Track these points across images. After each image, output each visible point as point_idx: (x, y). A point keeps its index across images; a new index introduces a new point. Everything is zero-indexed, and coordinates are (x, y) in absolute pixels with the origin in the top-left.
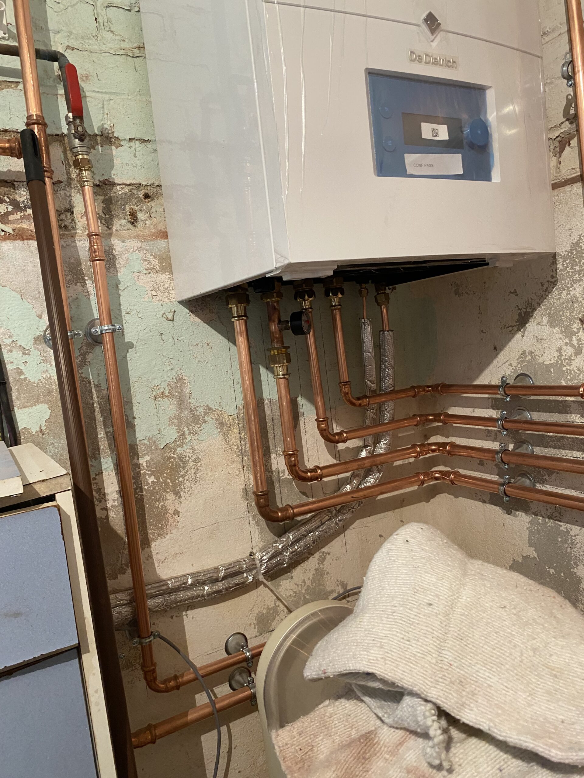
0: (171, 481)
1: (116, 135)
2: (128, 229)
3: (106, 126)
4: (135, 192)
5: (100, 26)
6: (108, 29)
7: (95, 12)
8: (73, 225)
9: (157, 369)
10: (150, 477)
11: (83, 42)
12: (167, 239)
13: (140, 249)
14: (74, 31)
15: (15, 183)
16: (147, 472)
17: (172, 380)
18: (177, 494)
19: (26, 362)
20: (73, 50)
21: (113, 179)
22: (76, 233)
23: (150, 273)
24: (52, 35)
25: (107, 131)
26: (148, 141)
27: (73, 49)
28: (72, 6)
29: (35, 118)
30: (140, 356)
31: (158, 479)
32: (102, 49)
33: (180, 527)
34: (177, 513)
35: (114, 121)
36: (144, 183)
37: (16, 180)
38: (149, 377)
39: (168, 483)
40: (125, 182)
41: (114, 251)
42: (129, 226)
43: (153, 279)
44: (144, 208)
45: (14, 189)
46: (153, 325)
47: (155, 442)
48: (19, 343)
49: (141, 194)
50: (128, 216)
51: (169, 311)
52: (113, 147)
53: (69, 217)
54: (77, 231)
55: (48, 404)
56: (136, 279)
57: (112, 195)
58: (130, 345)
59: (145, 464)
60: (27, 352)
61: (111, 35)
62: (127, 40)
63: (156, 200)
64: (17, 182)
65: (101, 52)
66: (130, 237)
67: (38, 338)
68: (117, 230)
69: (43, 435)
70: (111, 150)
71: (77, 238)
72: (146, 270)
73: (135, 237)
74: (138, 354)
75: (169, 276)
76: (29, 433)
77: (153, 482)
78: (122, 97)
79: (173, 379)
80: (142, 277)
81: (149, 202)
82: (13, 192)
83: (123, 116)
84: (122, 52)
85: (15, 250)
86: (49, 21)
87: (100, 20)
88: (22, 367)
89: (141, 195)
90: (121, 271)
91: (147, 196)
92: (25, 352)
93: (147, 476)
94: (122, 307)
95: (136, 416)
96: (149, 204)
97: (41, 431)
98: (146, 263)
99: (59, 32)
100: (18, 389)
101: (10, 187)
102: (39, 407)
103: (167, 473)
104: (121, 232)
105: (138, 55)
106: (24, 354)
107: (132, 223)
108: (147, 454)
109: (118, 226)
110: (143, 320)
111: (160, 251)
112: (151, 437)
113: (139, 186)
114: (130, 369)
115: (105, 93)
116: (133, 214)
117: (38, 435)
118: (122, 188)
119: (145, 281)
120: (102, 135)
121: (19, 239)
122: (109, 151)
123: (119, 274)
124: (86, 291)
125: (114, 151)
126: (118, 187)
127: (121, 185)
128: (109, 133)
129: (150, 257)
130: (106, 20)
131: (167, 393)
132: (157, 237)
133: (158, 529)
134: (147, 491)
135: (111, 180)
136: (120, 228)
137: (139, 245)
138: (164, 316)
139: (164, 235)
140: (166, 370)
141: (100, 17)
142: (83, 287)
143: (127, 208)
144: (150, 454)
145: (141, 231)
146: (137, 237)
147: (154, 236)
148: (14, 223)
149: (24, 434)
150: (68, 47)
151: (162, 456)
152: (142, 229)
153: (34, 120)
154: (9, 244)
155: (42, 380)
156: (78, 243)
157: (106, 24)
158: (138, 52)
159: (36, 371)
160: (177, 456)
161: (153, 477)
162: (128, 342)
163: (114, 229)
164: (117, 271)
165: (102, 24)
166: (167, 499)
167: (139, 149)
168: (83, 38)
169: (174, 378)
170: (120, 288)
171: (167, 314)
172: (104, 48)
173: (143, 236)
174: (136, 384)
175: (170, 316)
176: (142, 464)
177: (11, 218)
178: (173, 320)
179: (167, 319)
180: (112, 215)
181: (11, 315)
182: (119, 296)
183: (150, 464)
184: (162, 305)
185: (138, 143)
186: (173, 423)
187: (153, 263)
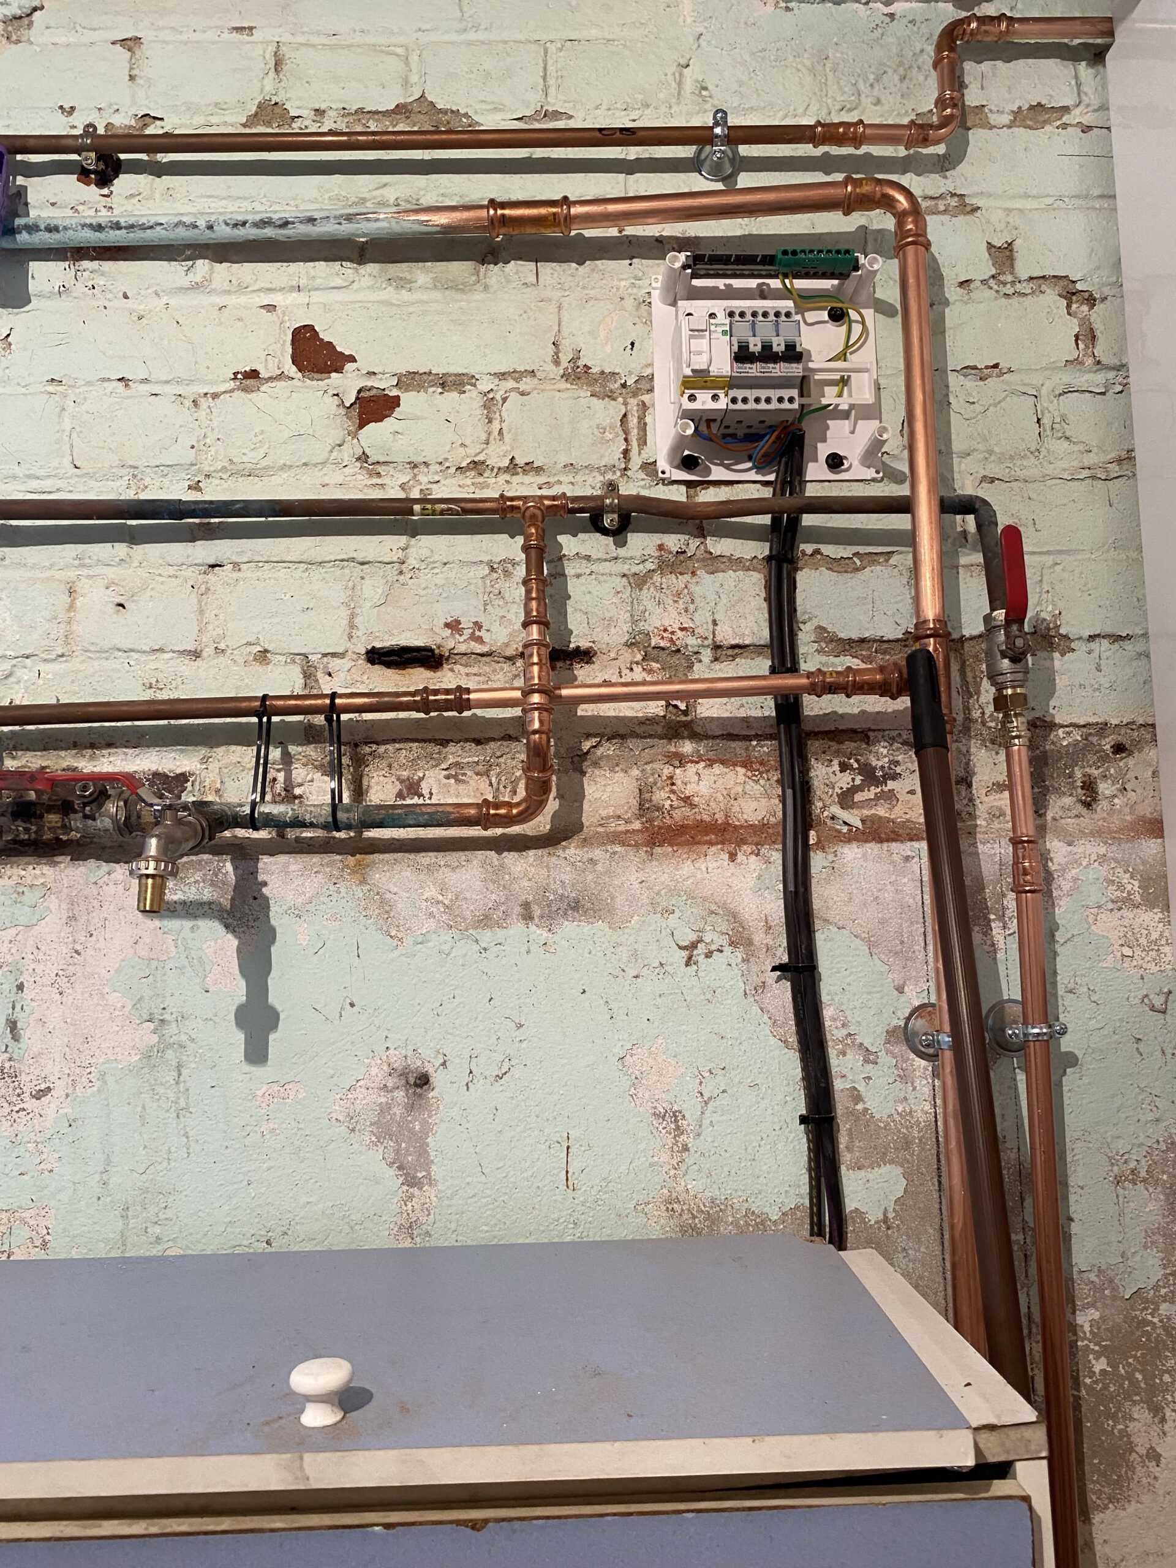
0: (1144, 1377)
1: (1063, 631)
2: (1077, 816)
3: (1043, 615)
4: (1094, 739)
5: (1045, 431)
6: (1060, 435)
7: (1039, 408)
8: (971, 809)
9: (1124, 1115)
10: (1097, 1359)
11: (1011, 465)
12: (1162, 837)
13: (1102, 859)
14: (996, 449)
15: (871, 734)
16: (1092, 1346)
17: (1155, 1146)
18: (1156, 1410)
19: (869, 1078)
20: (993, 482)
21: (1053, 716)
22: (976, 826)
23: (1120, 909)
24: (956, 460)
25: (1045, 624)
26: (1128, 637)
27: (992, 480)
28: (995, 405)
29: (931, 626)
30: (1089, 1084)
31: (1115, 1367)
32: (1047, 472)
33: (1160, 1492)
34: (1154, 1456)
35: (1061, 605)
36: (1115, 722)
37: (873, 727)
38: (1106, 1132)
39: (1138, 1381)
40: (1075, 721)
41: (1050, 864)
42: (1080, 808)
43: (1126, 922)
44: (1112, 771)
45: (868, 744)
46: (1121, 1020)
47: (1111, 1281)
48: (859, 1039)
49: (1107, 745)
50: (1079, 790)
51: (1157, 991)
52: (1057, 655)
53: (963, 794)
54: (979, 822)
55: (902, 1166)
56: (1091, 920)
57: (1047, 747)
58: (1071, 1060)
59: (1087, 1328)
60: (871, 1057)
61: (1066, 444)
62: (1095, 450)
63: (1136, 754)
64: (874, 730)
65: (1045, 478)
66: (1083, 834)
67: (894, 1032)
68: (1054, 819)
69: (888, 1228)
70: (1052, 659)
71: (979, 836)
72: (1113, 901)
73: (1093, 834)
74: (1085, 1080)
75: (1160, 915)
76: (863, 1221)
77: (1103, 1371)
78: (1079, 557)
79: (1158, 1142)
80: (1103, 916)
81: (1122, 759)
82: (865, 749)
83: (1079, 594)
84: (1086, 473)
85: (866, 860)
86: (953, 437)
87: (1046, 421)
88: (861, 1087)
89: (1108, 747)
90: (1061, 903)
91: (1119, 748)
92: (869, 1057)
93: (1091, 1357)
94: (1059, 978)
95: (1074, 1216)
96: (1121, 764)
97: (885, 1220)
98: (1114, 888)
99: (969, 454)
100: (850, 1129)
101: (861, 740)
102: (886, 1169)
103: (1135, 1357)
104: (1063, 821)
105: (1116, 475)
106: (866, 1061)
107: (1088, 805)
108: (1093, 1305)
109: (1057, 809)
110: (1102, 1007)
111: (1144, 863)
112: (1103, 1268)
113: (1103, 728)
114: (1067, 1110)
115: (1048, 553)
116: (1089, 786)
117: (879, 1228)
118: (1068, 733)
119: (1109, 925)
120: (1035, 632)
121: (874, 839)
122: (1047, 663)
123: (1057, 909)
124: (989, 942)
125: (1058, 661)
126: (1061, 732)
127: (1067, 726)
128: (1049, 629)
129: (1122, 874)
130: (1058, 420)
131: (1143, 1174)
132: (1138, 835)
133: (1109, 1485)
134: (1090, 1389)
135: (1048, 719)
136: (1060, 813)
137: (1102, 850)
138: (1146, 1000)
139: (1155, 828)
140: (1143, 1119)
141: (1047, 414)
142: (985, 934)
143: (1078, 774)
144: (1098, 1304)
145: (1104, 819)
146: (1097, 834)
147: (1132, 830)
148: (863, 807)
149: (854, 1222)
150: (984, 479)
151: (1125, 1316)
152: (1105, 815)
153: (929, 629)
154: (856, 850)
155: (897, 1118)
156: (980, 847)
157: (1056, 426)
158: (1117, 468)
159: (885, 1098)
160: (1161, 1321)
161: (1103, 1360)
162: (1067, 1053)
163: (1049, 817)
164: (1053, 903)
165: (1048, 428)
166: (1132, 1419)
167: (1108, 653)
168: (1012, 458)
169: (1161, 1139)
170: (1057, 938)
171: (1151, 997)
172: (1049, 470)
173: (1110, 832)
174: (1080, 1144)
175: (1158, 1001)
176: (1082, 1326)
177: (858, 797)
178: (1164, 1012)
179: (1153, 1008)
180: (1047, 788)
181: (849, 984)
182: (1055, 954)
183: (1099, 1329)
184: (1142, 978)
185: (1105, 642)
186: (1153, 1243)
187: (1129, 887)
